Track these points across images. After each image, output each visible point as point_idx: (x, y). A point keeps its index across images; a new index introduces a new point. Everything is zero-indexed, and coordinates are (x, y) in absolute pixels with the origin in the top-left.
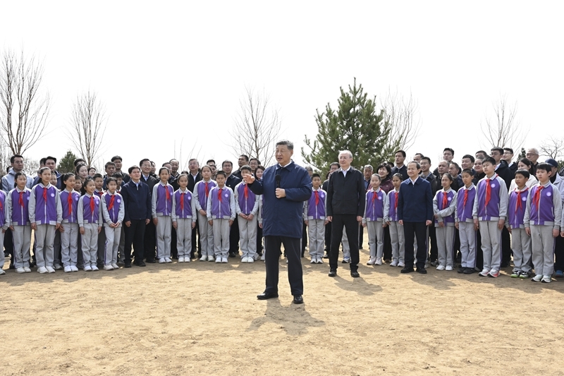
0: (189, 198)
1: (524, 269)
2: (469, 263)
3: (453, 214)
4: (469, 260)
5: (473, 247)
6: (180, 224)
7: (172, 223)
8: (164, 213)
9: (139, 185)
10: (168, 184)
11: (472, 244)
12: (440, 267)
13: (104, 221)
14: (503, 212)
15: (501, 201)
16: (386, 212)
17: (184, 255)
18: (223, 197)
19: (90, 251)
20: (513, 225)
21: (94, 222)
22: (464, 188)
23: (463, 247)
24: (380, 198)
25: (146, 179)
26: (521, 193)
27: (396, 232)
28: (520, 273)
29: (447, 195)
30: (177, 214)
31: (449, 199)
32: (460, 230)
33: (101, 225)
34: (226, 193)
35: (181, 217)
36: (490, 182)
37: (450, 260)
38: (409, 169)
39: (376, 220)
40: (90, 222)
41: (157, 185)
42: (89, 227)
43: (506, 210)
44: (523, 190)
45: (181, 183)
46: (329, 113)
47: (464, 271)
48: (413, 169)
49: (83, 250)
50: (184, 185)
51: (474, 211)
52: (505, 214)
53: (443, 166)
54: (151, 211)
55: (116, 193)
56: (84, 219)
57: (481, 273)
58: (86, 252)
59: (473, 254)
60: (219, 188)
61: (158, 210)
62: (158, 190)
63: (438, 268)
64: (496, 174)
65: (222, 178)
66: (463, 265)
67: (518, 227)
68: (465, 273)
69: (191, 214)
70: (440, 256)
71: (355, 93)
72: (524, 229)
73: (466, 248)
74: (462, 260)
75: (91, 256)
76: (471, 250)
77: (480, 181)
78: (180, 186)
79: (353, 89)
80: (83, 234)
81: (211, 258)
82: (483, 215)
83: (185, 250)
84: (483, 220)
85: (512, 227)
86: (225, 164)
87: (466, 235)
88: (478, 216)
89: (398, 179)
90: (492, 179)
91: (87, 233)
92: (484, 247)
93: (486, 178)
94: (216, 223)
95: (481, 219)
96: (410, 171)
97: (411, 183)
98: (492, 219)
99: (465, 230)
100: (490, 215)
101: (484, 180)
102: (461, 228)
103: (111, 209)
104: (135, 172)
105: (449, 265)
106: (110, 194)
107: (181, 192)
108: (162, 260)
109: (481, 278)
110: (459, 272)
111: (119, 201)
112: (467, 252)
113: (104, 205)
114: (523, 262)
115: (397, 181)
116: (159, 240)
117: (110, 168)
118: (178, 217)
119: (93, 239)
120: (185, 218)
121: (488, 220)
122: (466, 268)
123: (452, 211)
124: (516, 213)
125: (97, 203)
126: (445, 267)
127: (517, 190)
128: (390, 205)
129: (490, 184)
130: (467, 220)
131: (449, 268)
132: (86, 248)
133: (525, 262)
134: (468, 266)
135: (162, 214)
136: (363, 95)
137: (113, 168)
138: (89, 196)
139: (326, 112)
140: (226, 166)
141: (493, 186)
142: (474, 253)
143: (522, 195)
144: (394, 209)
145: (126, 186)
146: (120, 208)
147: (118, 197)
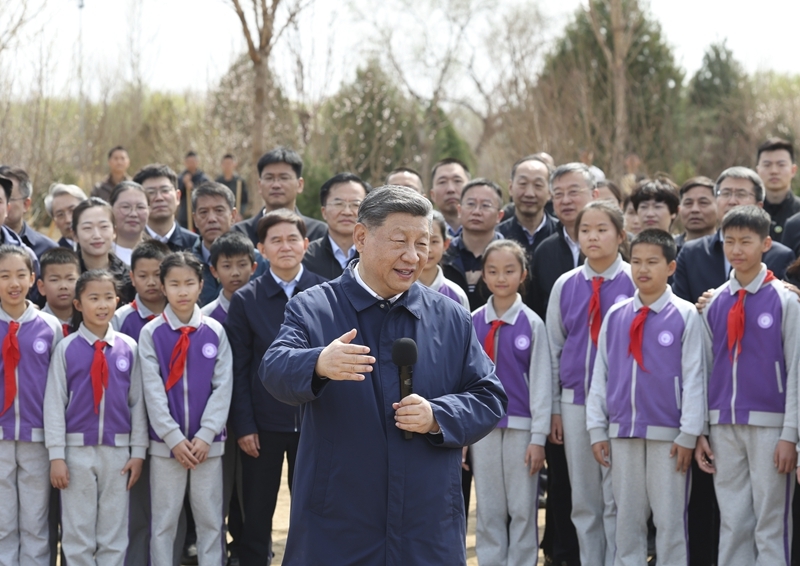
0: (522, 343)
21: (109, 442)
33: (139, 454)
34: (666, 327)
56: (69, 430)
69: (526, 412)
80: (65, 486)
103: (179, 385)
104: (279, 240)
106: (175, 325)
107: (493, 315)
113: (151, 367)
117: (205, 211)
119: (105, 506)
125: (123, 364)
137: (218, 210)
138: (91, 339)
145: (248, 293)
146: (215, 382)
147: (208, 335)
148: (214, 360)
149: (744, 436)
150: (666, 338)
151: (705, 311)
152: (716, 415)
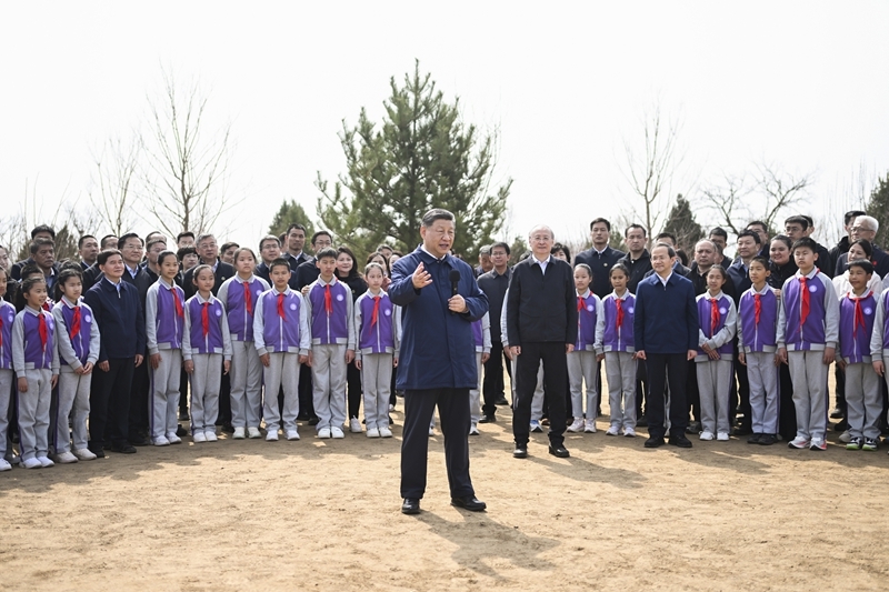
0: (219, 313)
1: (868, 434)
2: (766, 424)
3: (735, 340)
4: (767, 420)
5: (773, 396)
6: (200, 363)
7: (183, 363)
8: (172, 343)
9: (122, 288)
10: (175, 286)
11: (771, 391)
12: (706, 435)
13: (63, 362)
14: (832, 335)
15: (828, 316)
16: (598, 336)
17: (204, 427)
18: (288, 311)
19: (34, 426)
20: (852, 357)
21: (46, 367)
22: (752, 291)
23: (756, 398)
24: (590, 308)
25: (133, 275)
26: (861, 300)
27: (618, 372)
28: (862, 443)
29: (718, 304)
30: (193, 346)
31: (723, 311)
32: (749, 367)
33: (57, 371)
34: (292, 302)
35: (202, 352)
36: (807, 282)
37: (723, 421)
38: (655, 258)
39: (584, 349)
40: (38, 366)
41: (155, 286)
42: (36, 376)
43: (837, 332)
44: (865, 296)
45: (202, 283)
46: (366, 130)
47: (760, 440)
48: (662, 257)
49: (23, 424)
50: (208, 285)
51: (779, 335)
52: (835, 338)
53: (707, 251)
54: (147, 340)
55: (80, 304)
56: (26, 361)
57: (792, 442)
58: (28, 429)
59: (773, 408)
60: (277, 293)
61: (160, 338)
62: (159, 297)
63: (702, 437)
64: (816, 269)
65: (283, 273)
66: (756, 430)
67: (861, 361)
68: (762, 444)
69: (222, 345)
70: (705, 415)
71: (417, 90)
72: (871, 363)
73: (761, 399)
74: (754, 421)
75: (37, 437)
76: (769, 402)
77: (787, 281)
78: (197, 289)
79: (413, 83)
80: (25, 390)
81: (254, 432)
82: (796, 341)
83: (207, 418)
84: (797, 350)
85: (848, 360)
86: (265, 244)
87: (761, 376)
88: (786, 344)
89: (622, 274)
90: (810, 276)
91: (34, 389)
92: (796, 397)
93: (798, 275)
94: (274, 361)
95: (791, 347)
96: (658, 261)
97: (660, 283)
98: (813, 347)
99: (758, 367)
100: (808, 342)
101: (794, 280)
102: (751, 363)
103: (77, 336)
104: (113, 262)
105: (723, 430)
106: (70, 306)
107: (201, 301)
108: (162, 440)
109: (794, 450)
110: (750, 442)
111: (88, 319)
112: (763, 406)
113: (63, 327)
114: (865, 422)
115: (621, 278)
116: (157, 399)
118: (197, 350)
119: (42, 400)
120: (211, 353)
121: (807, 348)
122: (762, 435)
123: (733, 334)
124: (854, 334)
125: (52, 326)
126: (716, 433)
127: (853, 296)
128: (606, 323)
129: (807, 287)
130: (766, 349)
131: (722, 436)
132: (29, 420)
133: (871, 423)
134: (767, 431)
135: (168, 346)
136: (434, 97)
138: (36, 313)
139: (359, 127)
140: (269, 246)
141: (813, 289)
142: (775, 406)
143: (863, 304)
144: (616, 328)
145: (97, 289)
146: (92, 335)
147: (86, 312)
148: (91, 323)
149: (332, 349)
150: (293, 307)
151: (308, 295)
152: (318, 341)
